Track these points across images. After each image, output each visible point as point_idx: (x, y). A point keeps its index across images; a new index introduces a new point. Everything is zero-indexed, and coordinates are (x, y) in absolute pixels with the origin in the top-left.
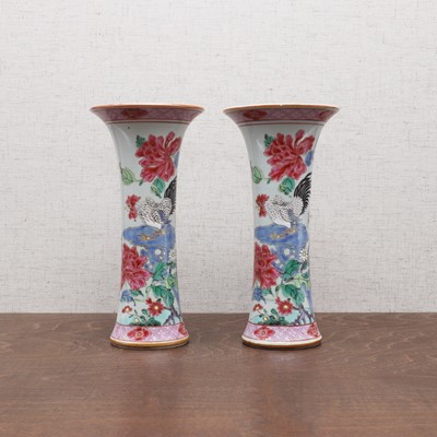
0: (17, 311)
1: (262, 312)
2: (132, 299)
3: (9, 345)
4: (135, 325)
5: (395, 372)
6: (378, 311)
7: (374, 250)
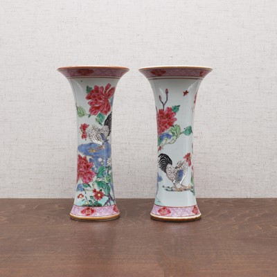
2: (84, 190)
3: (6, 218)
4: (86, 206)
5: (250, 236)
6: (239, 197)
7: (237, 158)
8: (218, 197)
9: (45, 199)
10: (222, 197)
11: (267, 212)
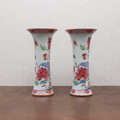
0: (5, 85)
1: (85, 86)
2: (46, 83)
3: (2, 95)
4: (48, 89)
5: (108, 102)
6: (104, 85)
7: (103, 69)
8: (94, 85)
9: (20, 86)
10: (96, 85)
11: (116, 92)
